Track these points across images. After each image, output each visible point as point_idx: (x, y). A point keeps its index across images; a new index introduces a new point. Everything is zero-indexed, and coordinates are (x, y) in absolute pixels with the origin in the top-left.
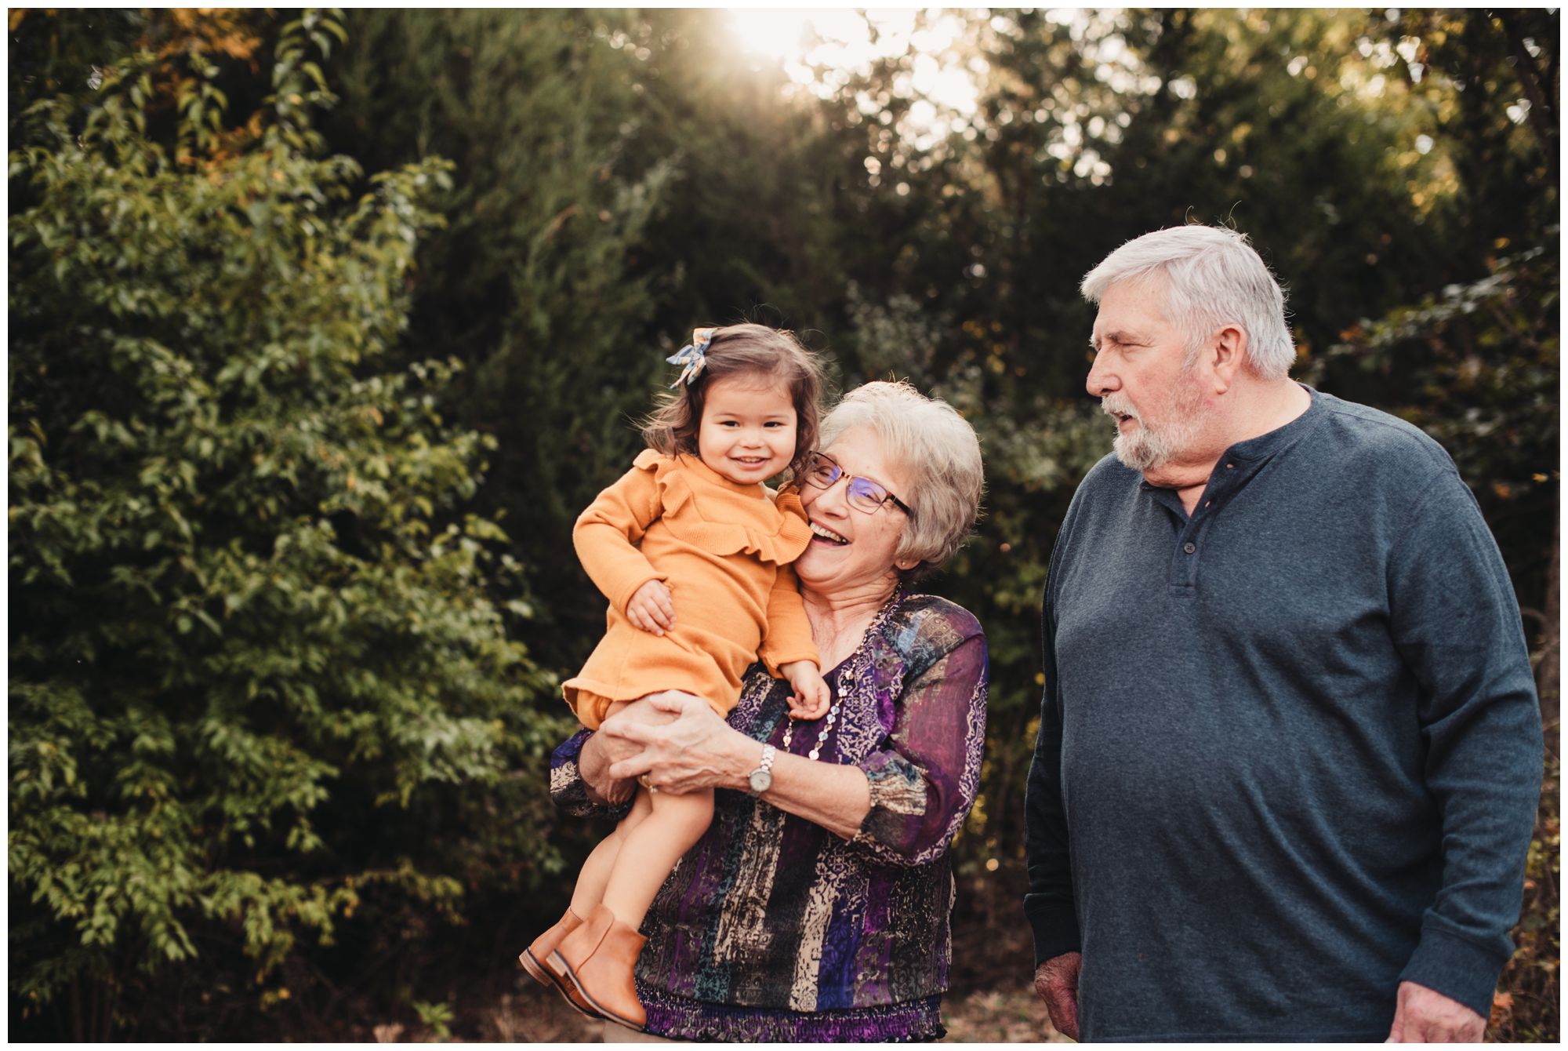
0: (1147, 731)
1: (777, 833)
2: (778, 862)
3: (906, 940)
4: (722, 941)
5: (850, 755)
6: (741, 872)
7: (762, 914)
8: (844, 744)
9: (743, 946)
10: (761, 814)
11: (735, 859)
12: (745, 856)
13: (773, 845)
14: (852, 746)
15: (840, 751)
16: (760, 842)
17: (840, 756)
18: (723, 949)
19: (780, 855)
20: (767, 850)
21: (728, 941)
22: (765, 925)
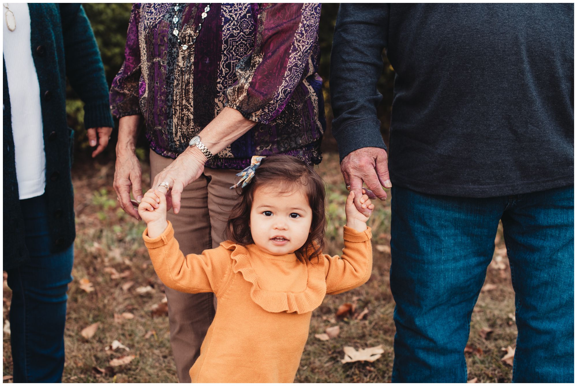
0: (508, 15)
1: (191, 67)
2: (194, 83)
3: (284, 123)
4: (176, 134)
5: (229, 17)
6: (175, 92)
7: (192, 117)
8: (225, 11)
9: (188, 135)
10: (183, 58)
11: (171, 85)
12: (176, 82)
13: (190, 74)
14: (230, 12)
15: (223, 16)
16: (182, 73)
17: (223, 18)
18: (178, 138)
19: (193, 79)
20: (187, 77)
21: (179, 134)
22: (195, 122)
